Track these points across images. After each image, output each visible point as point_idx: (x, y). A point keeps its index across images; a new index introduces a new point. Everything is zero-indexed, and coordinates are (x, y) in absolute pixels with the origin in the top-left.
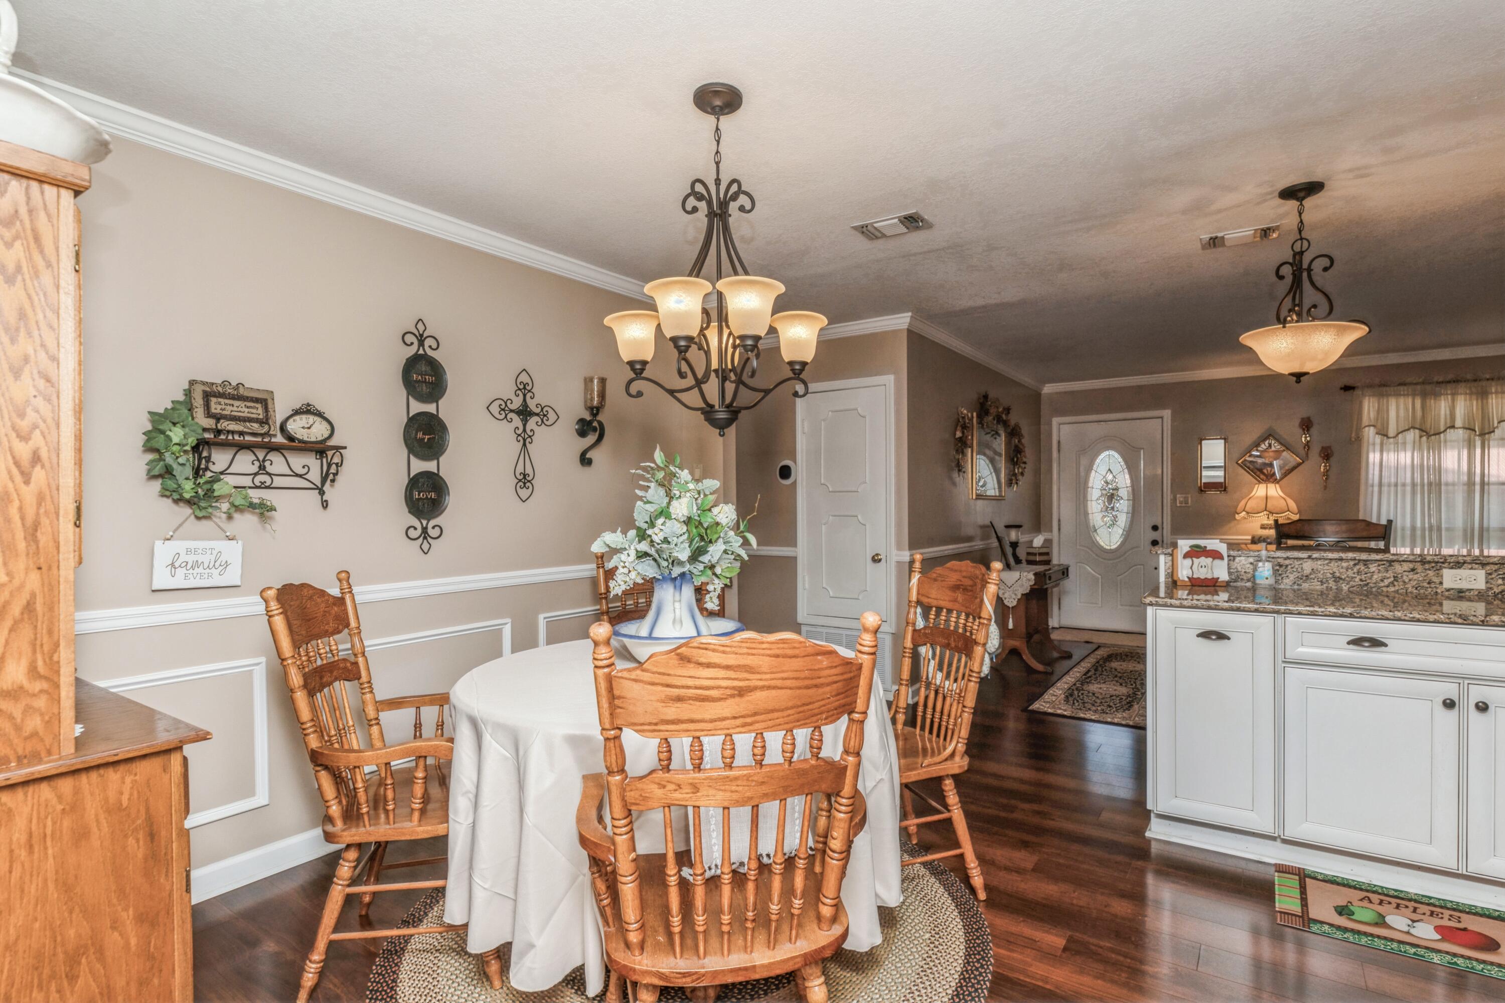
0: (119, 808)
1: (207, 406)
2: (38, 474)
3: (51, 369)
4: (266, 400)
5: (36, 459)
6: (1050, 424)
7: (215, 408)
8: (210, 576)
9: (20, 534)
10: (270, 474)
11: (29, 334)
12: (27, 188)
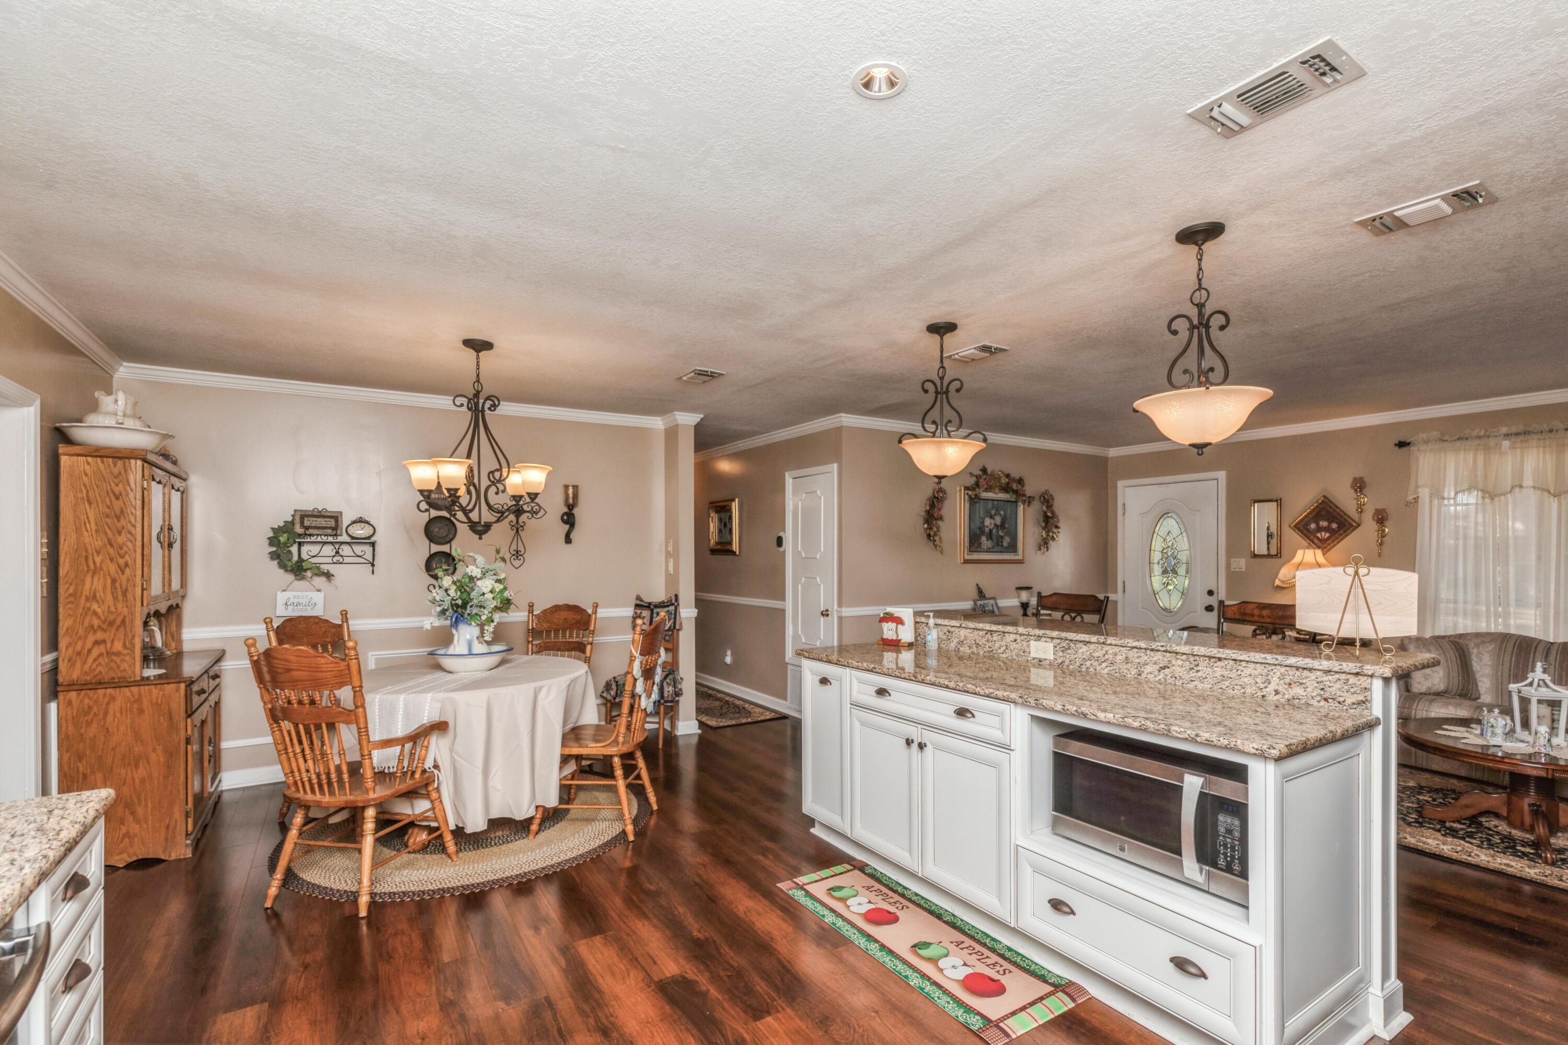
0: (157, 704)
1: (302, 523)
2: (128, 571)
3: (132, 529)
4: (337, 517)
5: (126, 565)
6: (1116, 487)
7: (307, 523)
8: (306, 610)
9: (120, 594)
10: (341, 556)
11: (125, 518)
12: (124, 463)
